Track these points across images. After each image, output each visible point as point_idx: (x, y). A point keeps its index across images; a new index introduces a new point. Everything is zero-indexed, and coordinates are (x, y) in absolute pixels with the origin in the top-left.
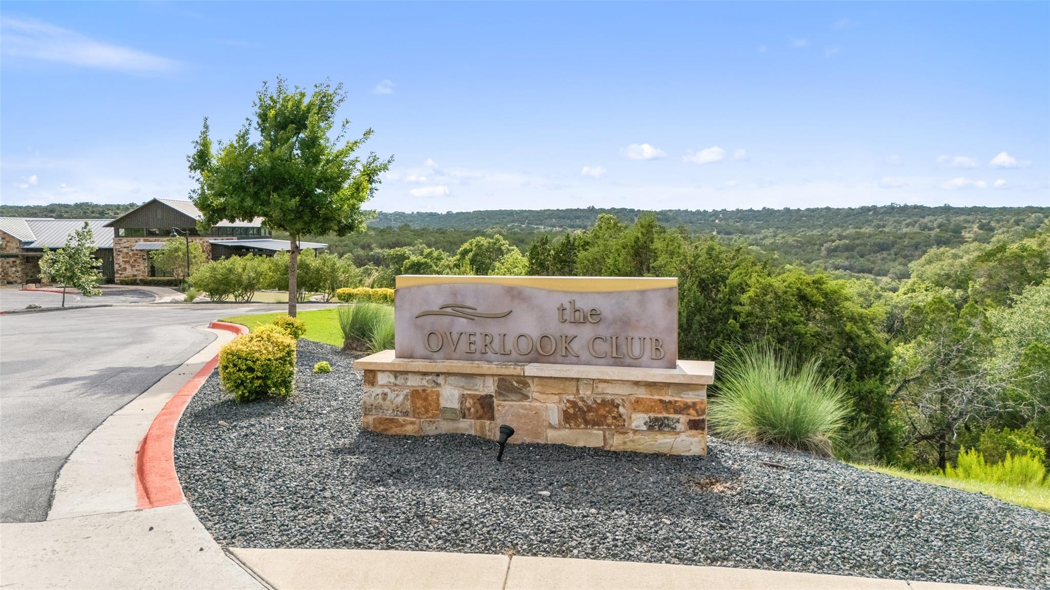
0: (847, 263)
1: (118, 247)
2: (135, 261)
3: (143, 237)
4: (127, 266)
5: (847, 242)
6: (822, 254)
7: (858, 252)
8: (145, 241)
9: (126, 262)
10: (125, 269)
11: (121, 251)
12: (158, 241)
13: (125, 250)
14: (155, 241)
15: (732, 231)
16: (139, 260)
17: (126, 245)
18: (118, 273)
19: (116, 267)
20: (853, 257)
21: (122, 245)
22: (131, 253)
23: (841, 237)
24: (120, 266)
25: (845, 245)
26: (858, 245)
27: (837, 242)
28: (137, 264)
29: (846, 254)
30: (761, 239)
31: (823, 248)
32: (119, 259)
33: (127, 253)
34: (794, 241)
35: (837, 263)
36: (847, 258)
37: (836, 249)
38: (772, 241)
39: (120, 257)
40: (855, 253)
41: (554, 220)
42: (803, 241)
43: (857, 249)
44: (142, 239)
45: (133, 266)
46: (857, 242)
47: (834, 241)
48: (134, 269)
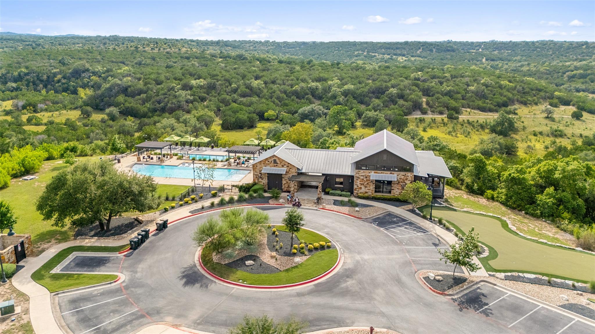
0: (584, 87)
1: (357, 175)
2: (368, 184)
3: (374, 170)
4: (362, 187)
5: (582, 72)
6: (565, 80)
7: (589, 79)
8: (375, 173)
9: (361, 184)
10: (361, 188)
11: (359, 178)
12: (383, 173)
13: (362, 177)
14: (382, 173)
15: (495, 59)
16: (370, 184)
17: (363, 174)
18: (356, 190)
19: (355, 187)
20: (586, 82)
21: (360, 174)
22: (365, 179)
23: (576, 68)
24: (358, 186)
25: (580, 74)
26: (589, 75)
27: (575, 72)
28: (368, 186)
29: (582, 80)
30: (519, 66)
31: (565, 76)
32: (358, 182)
33: (363, 179)
34: (544, 69)
35: (577, 87)
36: (583, 83)
37: (573, 77)
38: (528, 68)
39: (358, 181)
40: (587, 80)
41: (383, 50)
42: (551, 70)
43: (588, 77)
44: (373, 172)
45: (366, 187)
46: (589, 72)
47: (573, 71)
48: (367, 188)
